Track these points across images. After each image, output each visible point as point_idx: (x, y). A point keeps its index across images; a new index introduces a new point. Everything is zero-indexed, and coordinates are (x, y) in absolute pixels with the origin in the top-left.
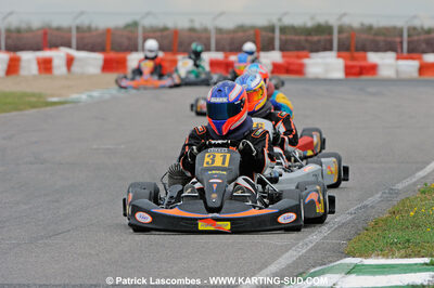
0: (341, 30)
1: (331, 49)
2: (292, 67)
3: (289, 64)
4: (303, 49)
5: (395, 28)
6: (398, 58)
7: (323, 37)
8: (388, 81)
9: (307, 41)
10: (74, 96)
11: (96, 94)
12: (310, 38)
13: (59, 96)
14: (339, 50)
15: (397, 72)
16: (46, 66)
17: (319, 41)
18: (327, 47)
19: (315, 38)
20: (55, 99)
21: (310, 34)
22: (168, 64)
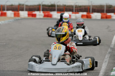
3: (48, 15)
7: (53, 8)
9: (49, 8)
14: (57, 11)
15: (76, 17)
17: (52, 9)
18: (54, 10)
19: (50, 8)
22: (17, 14)
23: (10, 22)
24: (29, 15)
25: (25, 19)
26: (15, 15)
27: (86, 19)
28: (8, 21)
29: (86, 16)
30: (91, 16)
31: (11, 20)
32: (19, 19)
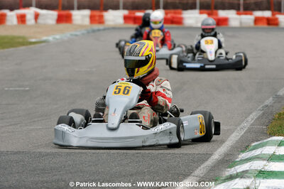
1: (195, 8)
2: (175, 20)
3: (173, 18)
6: (238, 14)
8: (235, 29)
9: (180, 2)
10: (45, 38)
11: (58, 37)
13: (35, 38)
14: (200, 8)
15: (241, 23)
16: (22, 19)
17: (188, 3)
20: (33, 40)
22: (97, 18)
23: (76, 35)
24: (126, 18)
25: (114, 28)
26: (92, 18)
27: (266, 26)
28: (72, 35)
29: (265, 21)
30: (277, 18)
31: (78, 33)
32: (99, 30)
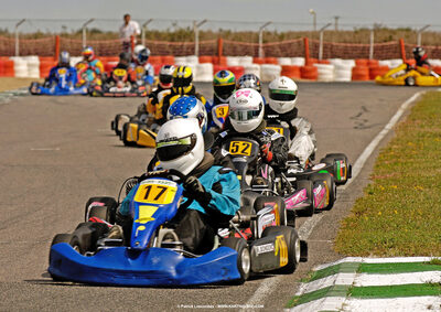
0: (202, 36)
1: (193, 53)
4: (168, 53)
5: (251, 33)
6: (254, 62)
12: (174, 43)
14: (200, 55)
17: (182, 47)
18: (189, 52)
21: (172, 40)
26: (43, 69)
30: (315, 69)
